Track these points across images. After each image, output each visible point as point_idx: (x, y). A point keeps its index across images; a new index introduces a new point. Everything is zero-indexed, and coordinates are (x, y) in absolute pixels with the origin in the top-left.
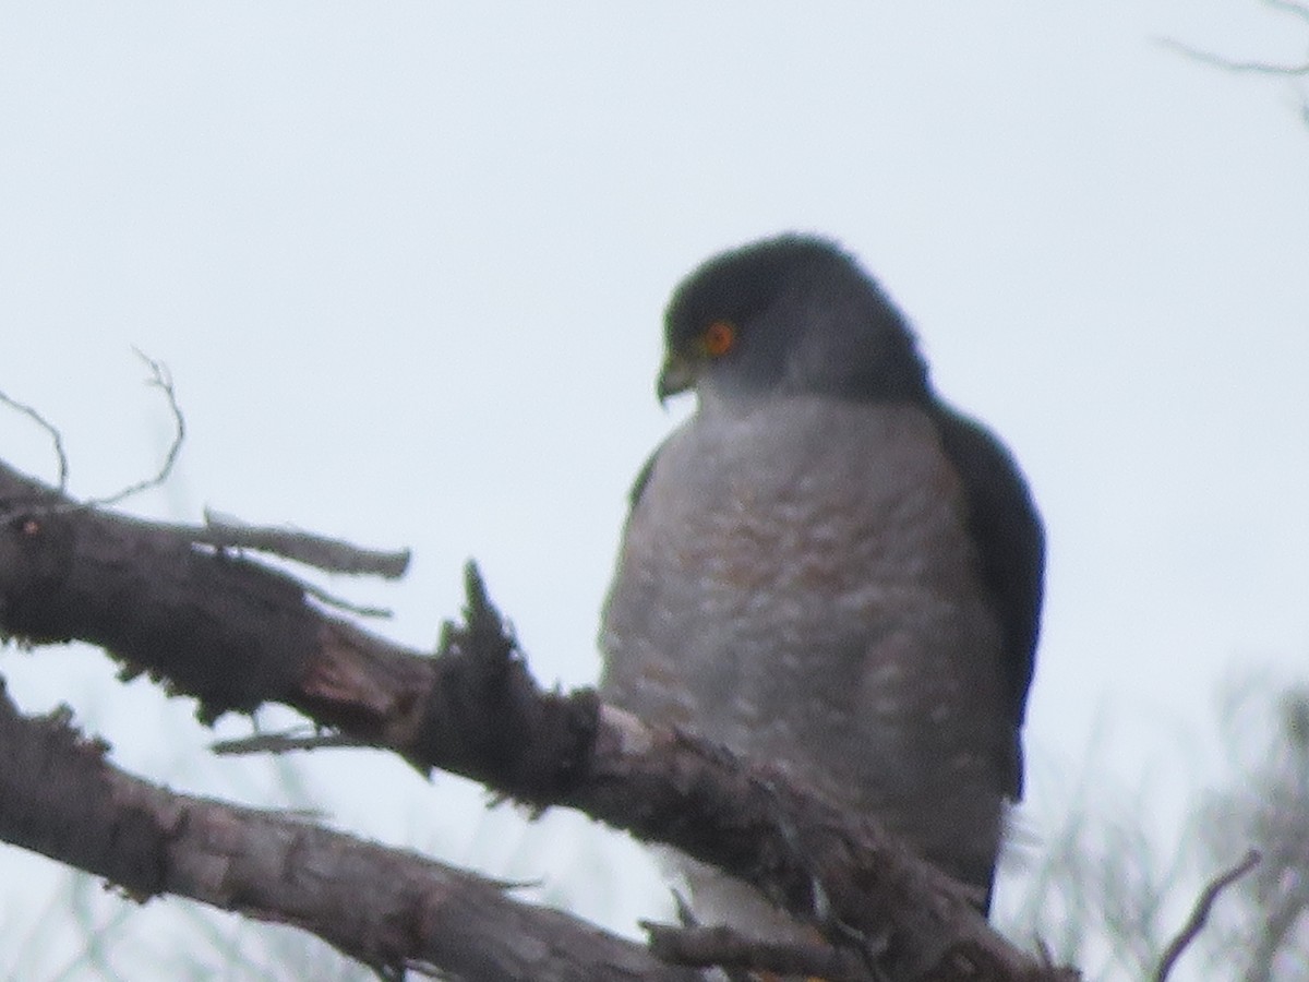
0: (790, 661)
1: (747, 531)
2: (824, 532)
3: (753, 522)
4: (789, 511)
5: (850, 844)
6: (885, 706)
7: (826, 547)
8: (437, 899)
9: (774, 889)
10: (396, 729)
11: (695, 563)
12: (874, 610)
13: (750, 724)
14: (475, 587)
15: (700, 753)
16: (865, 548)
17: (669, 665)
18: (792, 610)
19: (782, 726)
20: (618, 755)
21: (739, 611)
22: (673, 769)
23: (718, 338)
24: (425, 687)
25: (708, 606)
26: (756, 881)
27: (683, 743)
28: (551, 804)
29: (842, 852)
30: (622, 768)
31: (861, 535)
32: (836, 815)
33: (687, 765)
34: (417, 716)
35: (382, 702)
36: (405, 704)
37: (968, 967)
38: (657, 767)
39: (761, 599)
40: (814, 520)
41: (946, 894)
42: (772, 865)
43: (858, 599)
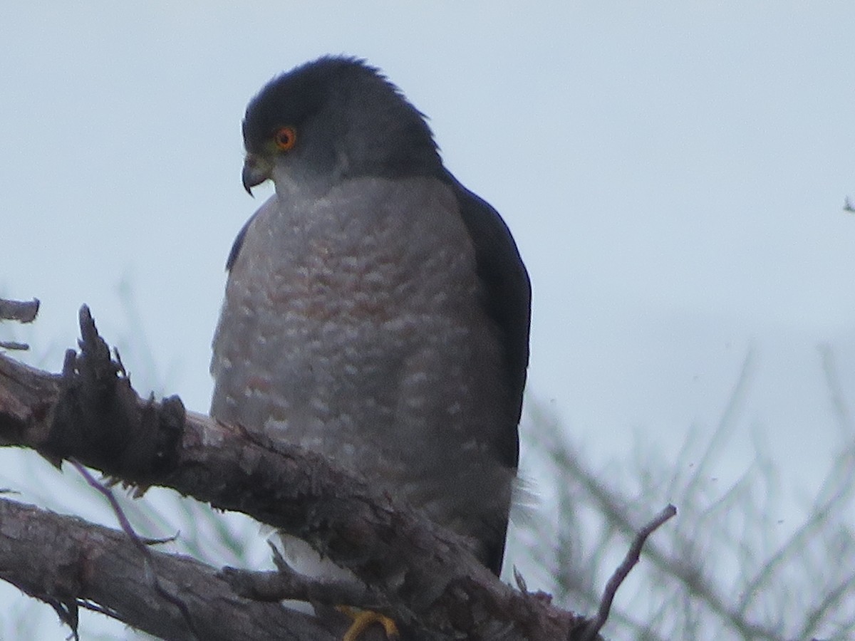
0: (350, 369)
1: (321, 278)
2: (374, 276)
3: (327, 272)
4: (353, 261)
5: (375, 509)
6: (414, 402)
7: (376, 287)
8: (97, 552)
9: (319, 543)
10: (35, 432)
11: (283, 301)
12: (409, 331)
13: (324, 417)
14: (88, 324)
15: (260, 444)
16: (402, 288)
17: (266, 377)
18: (351, 333)
19: (346, 418)
20: (199, 446)
21: (313, 336)
22: (240, 455)
23: (285, 140)
24: (55, 400)
25: (291, 332)
26: (305, 537)
27: (248, 437)
28: (151, 485)
29: (369, 516)
30: (203, 457)
31: (402, 278)
32: (364, 486)
33: (251, 452)
34: (49, 422)
35: (22, 413)
36: (39, 413)
37: (465, 596)
38: (229, 455)
39: (330, 326)
40: (368, 269)
41: (447, 543)
42: (317, 525)
43: (396, 324)
